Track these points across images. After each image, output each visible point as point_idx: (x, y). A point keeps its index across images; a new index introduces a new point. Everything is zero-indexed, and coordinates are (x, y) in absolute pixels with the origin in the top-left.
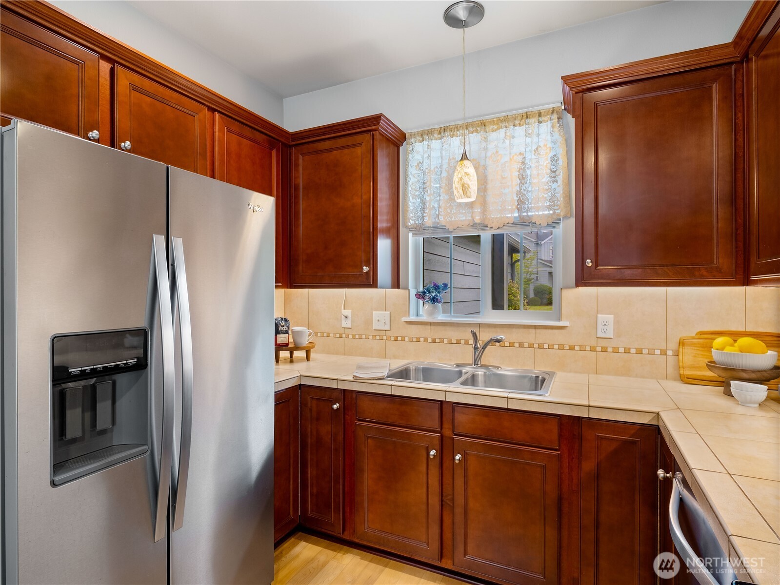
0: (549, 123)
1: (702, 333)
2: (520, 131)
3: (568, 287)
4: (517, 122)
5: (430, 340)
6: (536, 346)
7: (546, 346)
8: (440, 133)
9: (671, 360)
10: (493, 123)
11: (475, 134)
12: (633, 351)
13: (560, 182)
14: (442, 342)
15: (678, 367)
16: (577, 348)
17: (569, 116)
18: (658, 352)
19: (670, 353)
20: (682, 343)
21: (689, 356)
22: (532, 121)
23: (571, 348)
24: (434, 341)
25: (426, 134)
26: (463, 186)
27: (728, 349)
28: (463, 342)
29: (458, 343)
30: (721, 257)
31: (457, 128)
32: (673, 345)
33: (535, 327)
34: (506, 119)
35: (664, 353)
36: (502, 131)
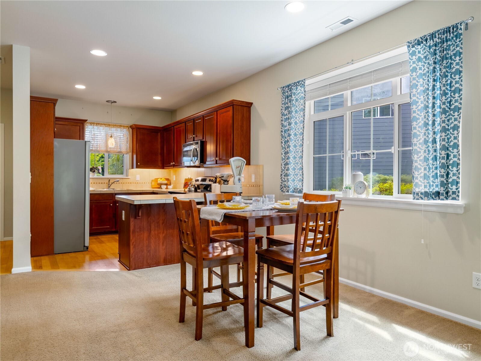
0: (126, 129)
1: (155, 179)
2: (119, 129)
3: (130, 169)
4: (118, 127)
5: (93, 183)
6: (123, 183)
7: (125, 183)
8: (97, 124)
9: (150, 184)
10: (112, 125)
11: (107, 127)
12: (143, 183)
13: (128, 144)
14: (97, 183)
15: (152, 185)
16: (132, 183)
17: (130, 128)
18: (148, 183)
19: (150, 183)
20: (152, 181)
21: (153, 183)
22: (122, 127)
23: (131, 183)
24: (94, 183)
25: (91, 124)
26: (112, 144)
27: (161, 180)
28: (103, 183)
29: (102, 183)
30: (160, 164)
31: (102, 124)
32: (151, 181)
33: (122, 178)
34: (116, 125)
35: (149, 183)
36: (115, 128)
